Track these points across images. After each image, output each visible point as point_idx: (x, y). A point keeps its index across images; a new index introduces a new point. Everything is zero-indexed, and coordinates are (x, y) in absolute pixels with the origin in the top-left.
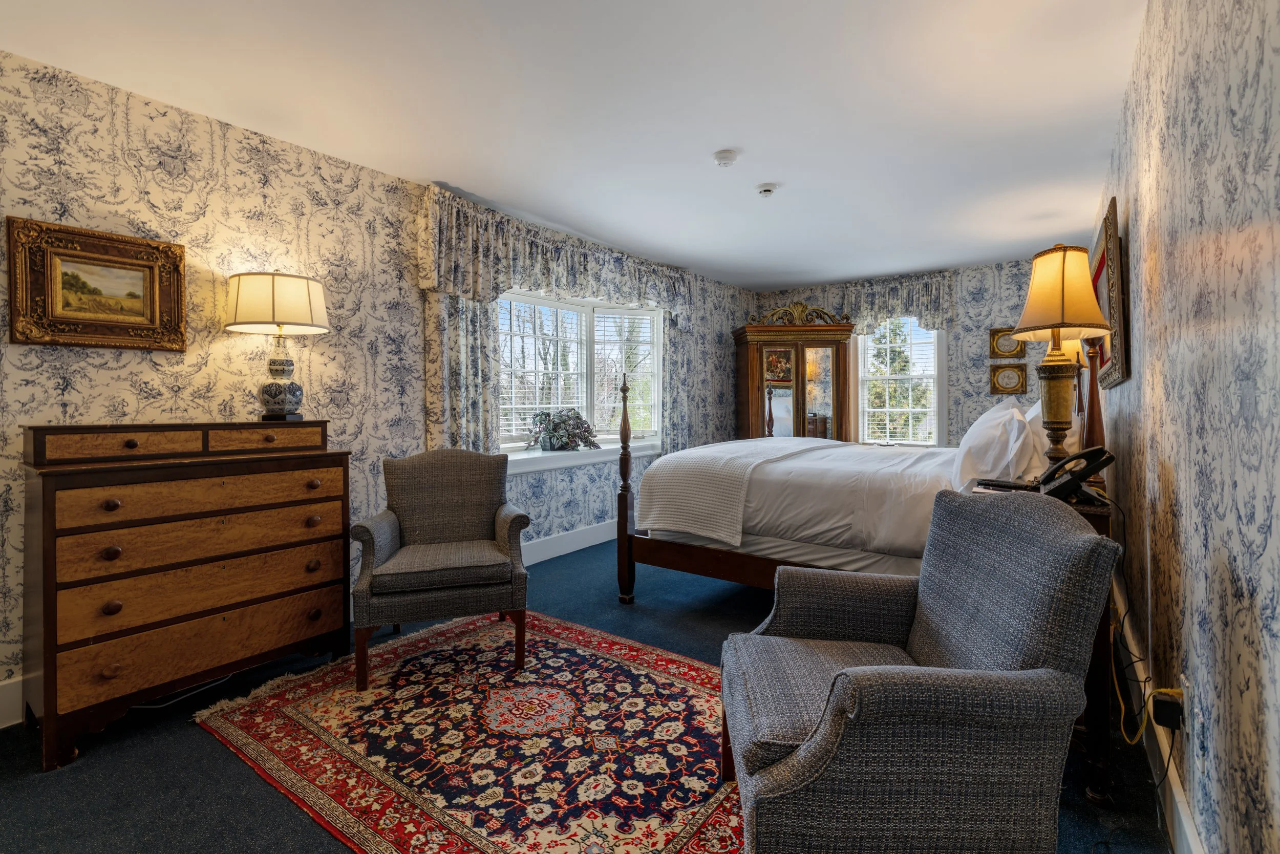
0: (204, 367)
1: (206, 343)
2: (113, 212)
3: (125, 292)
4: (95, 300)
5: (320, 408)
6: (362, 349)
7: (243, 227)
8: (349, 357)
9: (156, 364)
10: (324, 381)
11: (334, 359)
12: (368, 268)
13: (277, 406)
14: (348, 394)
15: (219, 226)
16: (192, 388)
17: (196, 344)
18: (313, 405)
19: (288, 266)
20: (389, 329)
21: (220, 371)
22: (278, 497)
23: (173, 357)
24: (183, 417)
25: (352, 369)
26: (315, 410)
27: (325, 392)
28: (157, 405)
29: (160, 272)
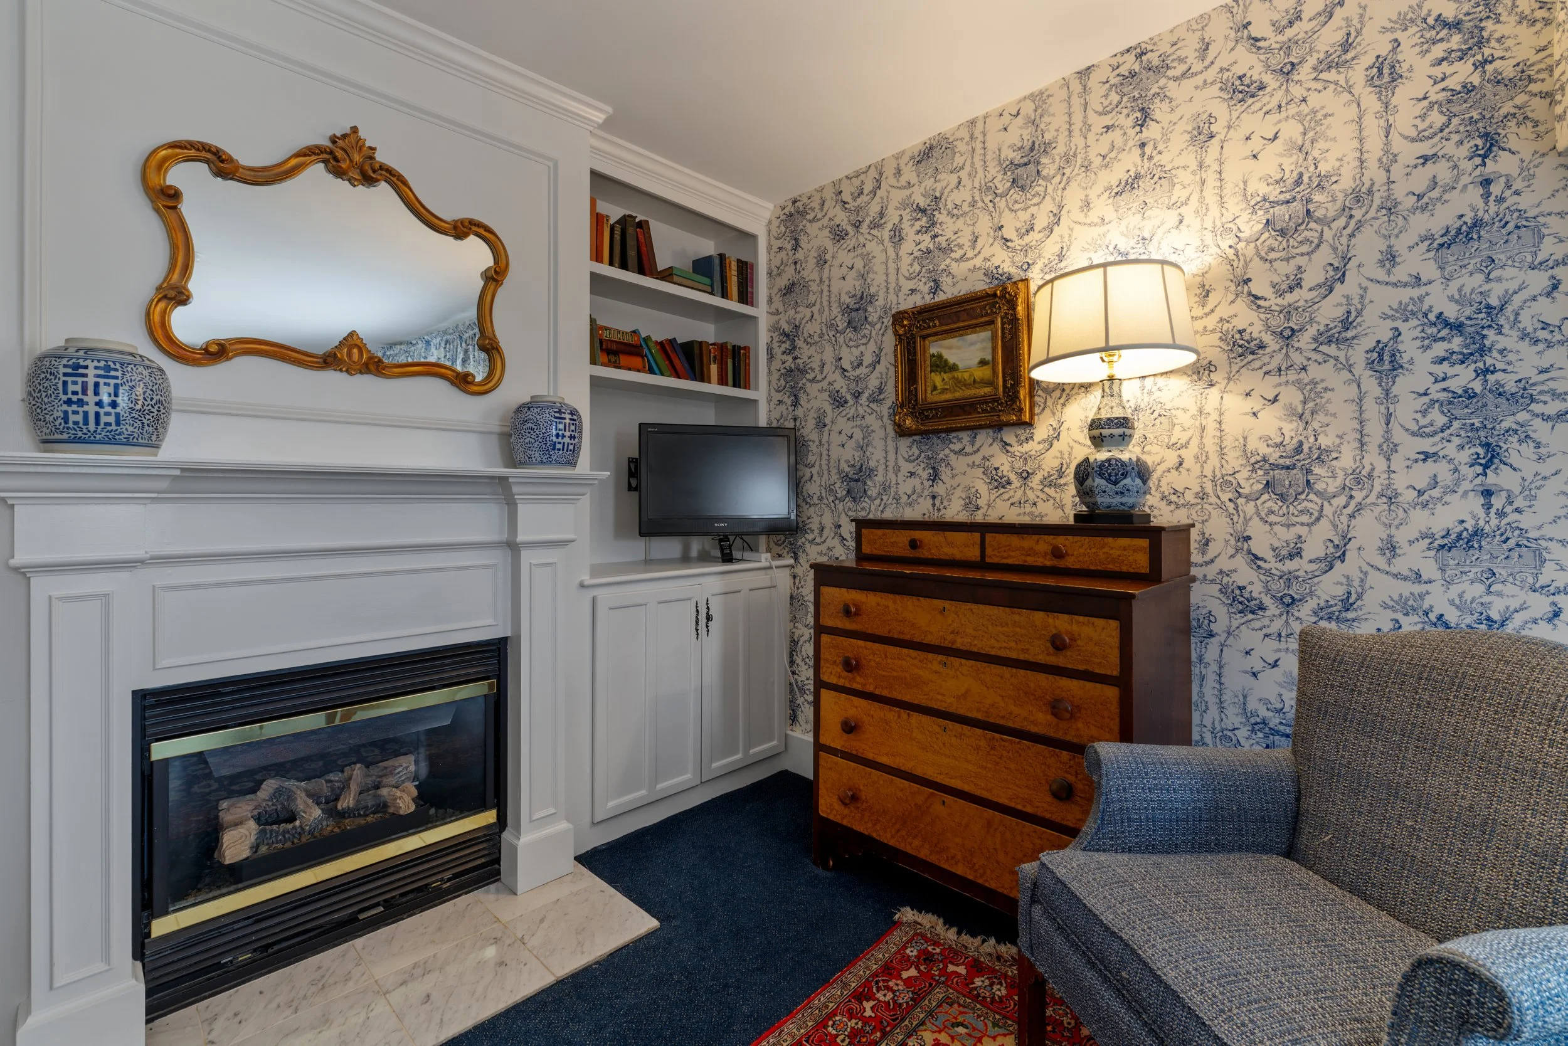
0: (1055, 442)
1: (1059, 407)
2: (972, 268)
3: (977, 360)
4: (954, 377)
5: (1241, 501)
6: (1350, 368)
7: (1109, 213)
8: (1313, 392)
9: (1007, 444)
10: (1251, 447)
11: (1275, 400)
12: (1374, 173)
13: (1118, 499)
14: (1309, 472)
15: (1077, 227)
16: (1042, 472)
17: (1047, 411)
18: (1225, 497)
19: (1180, 247)
20: (1440, 301)
21: (1076, 446)
22: (1010, 649)
23: (1023, 433)
24: (1031, 513)
25: (1320, 417)
26: (1231, 506)
27: (1254, 470)
28: (1006, 496)
29: (1003, 324)
